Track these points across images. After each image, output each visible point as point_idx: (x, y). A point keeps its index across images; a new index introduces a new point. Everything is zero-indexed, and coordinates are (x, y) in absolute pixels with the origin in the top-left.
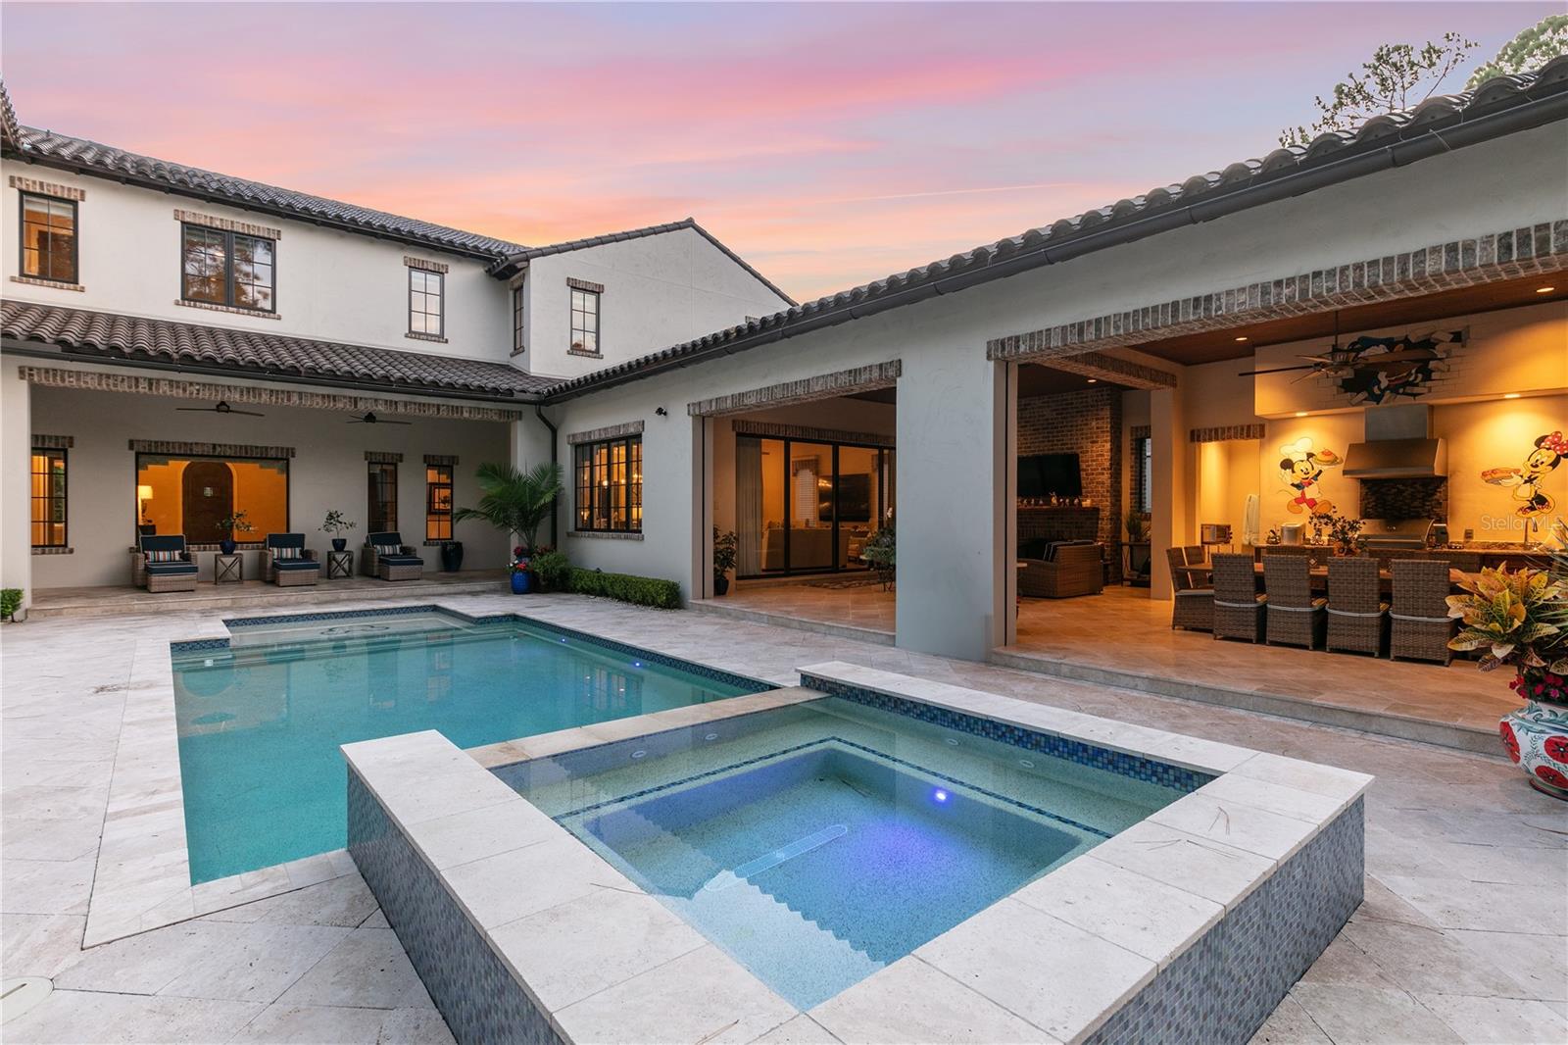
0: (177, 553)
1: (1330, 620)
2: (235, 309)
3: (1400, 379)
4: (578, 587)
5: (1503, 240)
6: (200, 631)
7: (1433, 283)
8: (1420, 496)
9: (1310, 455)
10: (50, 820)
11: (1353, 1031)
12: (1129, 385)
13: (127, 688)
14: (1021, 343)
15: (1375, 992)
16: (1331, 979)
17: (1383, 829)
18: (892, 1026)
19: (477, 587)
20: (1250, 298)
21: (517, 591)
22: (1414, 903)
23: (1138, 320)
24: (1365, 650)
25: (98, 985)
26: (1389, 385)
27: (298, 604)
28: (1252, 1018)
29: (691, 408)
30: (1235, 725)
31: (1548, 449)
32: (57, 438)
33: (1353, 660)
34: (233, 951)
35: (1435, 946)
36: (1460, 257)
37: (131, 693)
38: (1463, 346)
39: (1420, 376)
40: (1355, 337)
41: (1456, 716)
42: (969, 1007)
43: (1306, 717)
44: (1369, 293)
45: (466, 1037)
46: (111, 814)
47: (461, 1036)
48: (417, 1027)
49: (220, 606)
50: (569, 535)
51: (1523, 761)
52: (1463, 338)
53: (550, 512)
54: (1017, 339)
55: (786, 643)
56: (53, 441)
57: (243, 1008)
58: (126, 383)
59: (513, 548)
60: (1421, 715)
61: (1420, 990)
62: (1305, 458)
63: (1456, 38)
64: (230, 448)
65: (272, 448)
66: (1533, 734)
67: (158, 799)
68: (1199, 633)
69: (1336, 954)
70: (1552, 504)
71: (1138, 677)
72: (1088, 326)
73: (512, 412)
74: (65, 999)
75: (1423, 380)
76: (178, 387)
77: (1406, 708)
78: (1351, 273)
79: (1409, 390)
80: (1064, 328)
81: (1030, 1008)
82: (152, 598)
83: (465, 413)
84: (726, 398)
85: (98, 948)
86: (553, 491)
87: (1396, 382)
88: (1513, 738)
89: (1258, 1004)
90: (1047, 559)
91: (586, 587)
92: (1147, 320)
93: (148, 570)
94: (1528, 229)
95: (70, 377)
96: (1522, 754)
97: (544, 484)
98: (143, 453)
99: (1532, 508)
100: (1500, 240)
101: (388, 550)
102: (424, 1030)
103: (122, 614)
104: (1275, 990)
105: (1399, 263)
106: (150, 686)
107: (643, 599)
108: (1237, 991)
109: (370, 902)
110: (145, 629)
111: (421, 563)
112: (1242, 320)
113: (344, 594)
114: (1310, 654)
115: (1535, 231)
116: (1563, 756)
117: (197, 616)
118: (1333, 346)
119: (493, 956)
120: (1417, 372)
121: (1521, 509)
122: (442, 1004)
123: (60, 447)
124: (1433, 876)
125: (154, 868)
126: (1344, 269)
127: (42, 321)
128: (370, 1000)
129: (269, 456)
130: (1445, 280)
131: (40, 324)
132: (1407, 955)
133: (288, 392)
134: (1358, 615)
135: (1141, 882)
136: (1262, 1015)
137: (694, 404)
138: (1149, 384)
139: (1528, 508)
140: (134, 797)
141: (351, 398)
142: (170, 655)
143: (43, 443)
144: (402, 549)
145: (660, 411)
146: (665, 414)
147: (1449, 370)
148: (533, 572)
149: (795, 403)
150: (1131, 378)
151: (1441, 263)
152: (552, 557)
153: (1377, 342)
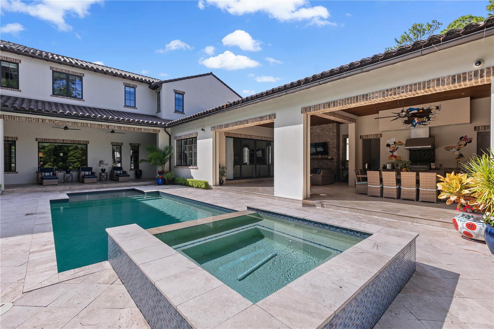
0: (51, 173)
1: (402, 190)
2: (70, 98)
3: (421, 120)
4: (178, 183)
5: (453, 78)
6: (59, 197)
7: (432, 90)
8: (427, 154)
9: (395, 143)
10: (11, 254)
11: (415, 308)
12: (342, 122)
13: (36, 214)
14: (311, 108)
15: (421, 296)
16: (408, 293)
17: (420, 250)
18: (282, 307)
19: (146, 183)
20: (379, 95)
21: (159, 184)
22: (430, 271)
23: (346, 102)
24: (412, 199)
25: (28, 304)
26: (418, 122)
27: (90, 189)
28: (386, 304)
29: (212, 128)
30: (375, 221)
31: (463, 141)
32: (12, 137)
33: (409, 202)
34: (72, 292)
35: (438, 283)
36: (440, 82)
37: (37, 215)
38: (439, 111)
39: (427, 119)
40: (408, 108)
41: (439, 218)
42: (305, 301)
43: (396, 218)
44: (414, 93)
45: (148, 316)
46: (31, 252)
47: (146, 316)
48: (132, 314)
49: (65, 189)
50: (174, 167)
51: (459, 230)
52: (439, 108)
53: (169, 160)
54: (310, 107)
55: (241, 199)
56: (11, 138)
57: (76, 310)
58: (35, 120)
59: (157, 171)
60: (429, 217)
61: (434, 296)
62: (393, 143)
63: (436, 22)
64: (68, 141)
65: (82, 141)
66: (462, 222)
67: (46, 247)
68: (363, 195)
69: (409, 286)
70: (465, 157)
71: (346, 207)
72: (331, 103)
73: (157, 130)
74: (17, 308)
75: (428, 120)
76: (52, 122)
77: (425, 215)
78: (409, 87)
79: (424, 123)
80: (324, 104)
81: (323, 301)
82: (44, 187)
83: (142, 130)
84: (223, 125)
85: (28, 293)
86: (170, 154)
87: (420, 121)
88: (457, 223)
89: (388, 300)
90: (318, 174)
91: (180, 183)
92: (349, 102)
93: (42, 178)
94: (460, 74)
95: (16, 118)
96: (459, 228)
97: (167, 152)
98: (40, 142)
99: (459, 158)
100: (452, 78)
101: (119, 172)
102: (134, 315)
103: (34, 192)
104: (392, 296)
105: (423, 84)
106: (43, 213)
107: (198, 186)
108: (382, 297)
109: (116, 276)
110: (41, 196)
111: (129, 176)
112: (377, 102)
113: (105, 185)
114: (396, 200)
115: (462, 75)
116: (471, 228)
117: (58, 192)
118: (402, 110)
119: (157, 290)
120: (426, 118)
121: (456, 158)
122: (140, 306)
123: (13, 140)
124: (436, 263)
125: (46, 268)
126: (407, 86)
127: (7, 100)
128: (116, 306)
129: (81, 143)
130: (436, 89)
131: (6, 101)
132: (430, 286)
133: (87, 123)
134: (409, 189)
135: (353, 264)
136: (389, 304)
137: (213, 127)
138: (348, 122)
139: (458, 158)
140: (38, 247)
141: (107, 125)
142: (50, 204)
143: (8, 139)
144: (123, 172)
145: (202, 130)
146: (204, 130)
147: (435, 117)
148: (164, 178)
149: (243, 127)
150: (343, 120)
151: (435, 85)
152: (170, 174)
153: (414, 109)
